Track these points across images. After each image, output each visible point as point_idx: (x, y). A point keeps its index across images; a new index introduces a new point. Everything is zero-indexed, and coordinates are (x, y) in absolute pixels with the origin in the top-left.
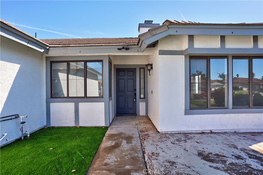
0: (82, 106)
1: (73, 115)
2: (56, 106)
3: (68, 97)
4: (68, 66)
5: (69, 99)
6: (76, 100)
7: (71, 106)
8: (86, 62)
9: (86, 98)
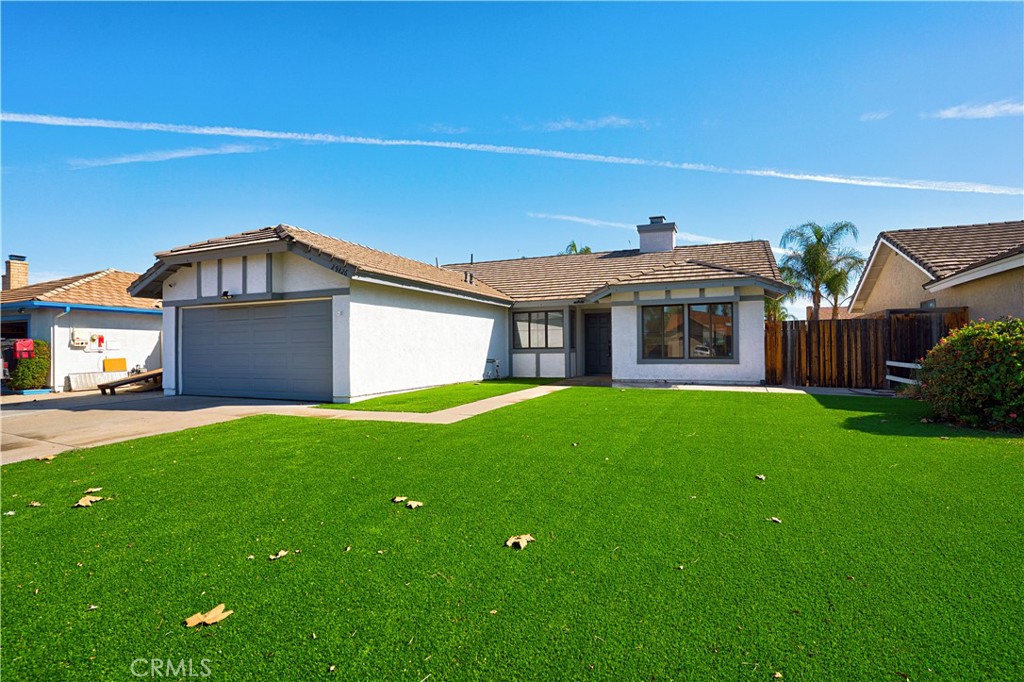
0: (543, 356)
1: (535, 366)
2: (518, 358)
3: (530, 347)
4: (530, 316)
5: (530, 349)
6: (538, 351)
7: (532, 357)
8: (546, 312)
9: (547, 349)
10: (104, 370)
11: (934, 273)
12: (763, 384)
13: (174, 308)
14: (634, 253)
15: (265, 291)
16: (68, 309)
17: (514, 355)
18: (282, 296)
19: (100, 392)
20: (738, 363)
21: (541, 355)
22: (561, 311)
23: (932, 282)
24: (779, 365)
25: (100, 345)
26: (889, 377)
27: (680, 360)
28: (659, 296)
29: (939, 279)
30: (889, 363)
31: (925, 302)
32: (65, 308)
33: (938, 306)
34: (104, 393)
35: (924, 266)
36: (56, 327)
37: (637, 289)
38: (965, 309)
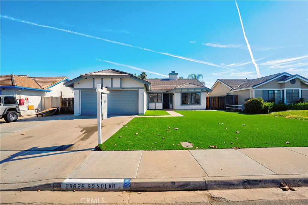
1: (154, 106)
4: (153, 94)
5: (153, 102)
7: (154, 104)
9: (158, 102)
10: (28, 109)
11: (233, 88)
12: (206, 109)
13: (79, 90)
14: (168, 80)
15: (120, 87)
16: (23, 89)
17: (149, 104)
18: (123, 88)
19: (36, 115)
20: (201, 105)
21: (156, 104)
22: (161, 93)
23: (232, 90)
24: (208, 105)
25: (27, 101)
26: (227, 107)
27: (190, 105)
28: (186, 91)
29: (234, 89)
30: (227, 105)
31: (228, 93)
32: (22, 88)
33: (231, 94)
34: (37, 116)
35: (230, 87)
36: (16, 94)
37: (181, 89)
38: (238, 95)
